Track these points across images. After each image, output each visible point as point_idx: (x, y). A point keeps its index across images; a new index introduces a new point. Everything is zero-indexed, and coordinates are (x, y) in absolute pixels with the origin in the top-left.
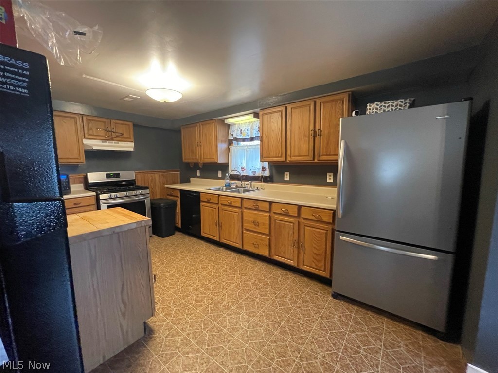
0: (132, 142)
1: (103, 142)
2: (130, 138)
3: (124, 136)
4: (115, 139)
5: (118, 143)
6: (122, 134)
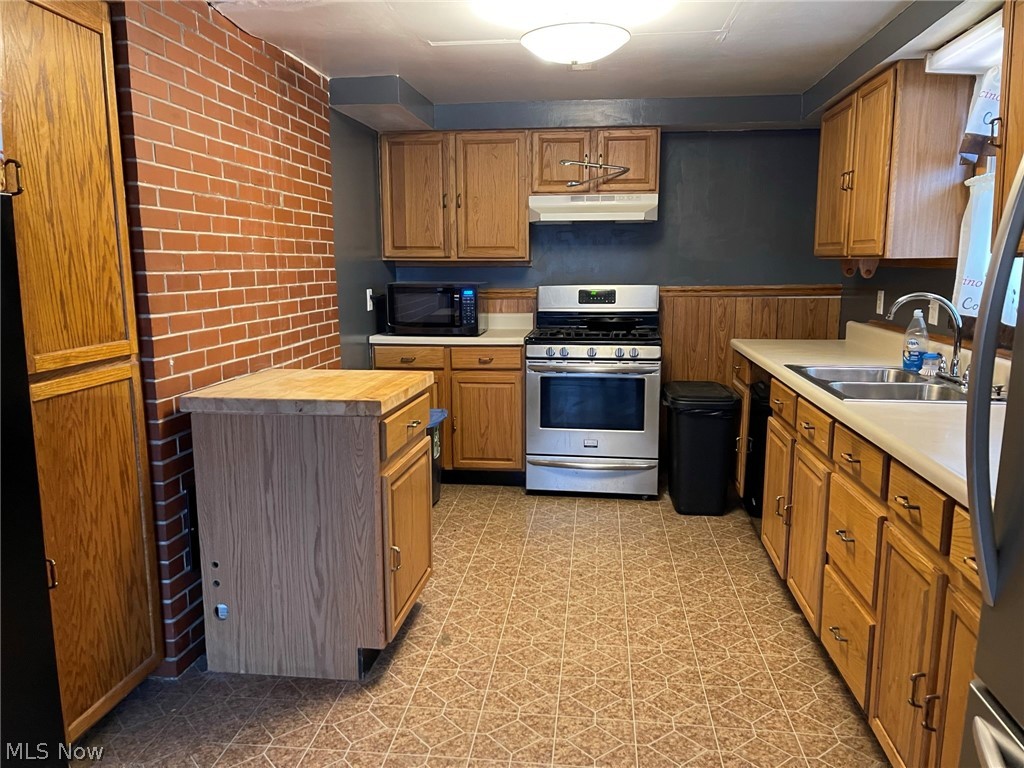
0: (651, 191)
1: (573, 199)
2: (646, 181)
3: (630, 176)
4: (605, 187)
5: (613, 199)
6: (626, 170)
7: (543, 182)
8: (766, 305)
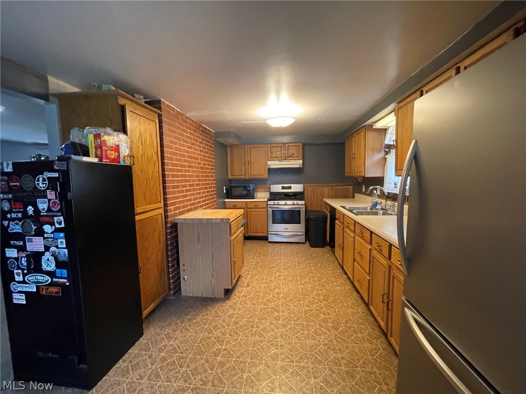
0: (300, 159)
1: (279, 162)
2: (299, 157)
3: (295, 155)
4: (288, 158)
5: (290, 162)
6: (293, 154)
7: (271, 157)
8: (332, 189)
